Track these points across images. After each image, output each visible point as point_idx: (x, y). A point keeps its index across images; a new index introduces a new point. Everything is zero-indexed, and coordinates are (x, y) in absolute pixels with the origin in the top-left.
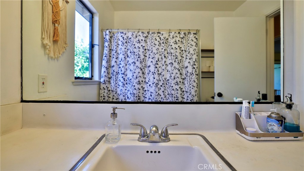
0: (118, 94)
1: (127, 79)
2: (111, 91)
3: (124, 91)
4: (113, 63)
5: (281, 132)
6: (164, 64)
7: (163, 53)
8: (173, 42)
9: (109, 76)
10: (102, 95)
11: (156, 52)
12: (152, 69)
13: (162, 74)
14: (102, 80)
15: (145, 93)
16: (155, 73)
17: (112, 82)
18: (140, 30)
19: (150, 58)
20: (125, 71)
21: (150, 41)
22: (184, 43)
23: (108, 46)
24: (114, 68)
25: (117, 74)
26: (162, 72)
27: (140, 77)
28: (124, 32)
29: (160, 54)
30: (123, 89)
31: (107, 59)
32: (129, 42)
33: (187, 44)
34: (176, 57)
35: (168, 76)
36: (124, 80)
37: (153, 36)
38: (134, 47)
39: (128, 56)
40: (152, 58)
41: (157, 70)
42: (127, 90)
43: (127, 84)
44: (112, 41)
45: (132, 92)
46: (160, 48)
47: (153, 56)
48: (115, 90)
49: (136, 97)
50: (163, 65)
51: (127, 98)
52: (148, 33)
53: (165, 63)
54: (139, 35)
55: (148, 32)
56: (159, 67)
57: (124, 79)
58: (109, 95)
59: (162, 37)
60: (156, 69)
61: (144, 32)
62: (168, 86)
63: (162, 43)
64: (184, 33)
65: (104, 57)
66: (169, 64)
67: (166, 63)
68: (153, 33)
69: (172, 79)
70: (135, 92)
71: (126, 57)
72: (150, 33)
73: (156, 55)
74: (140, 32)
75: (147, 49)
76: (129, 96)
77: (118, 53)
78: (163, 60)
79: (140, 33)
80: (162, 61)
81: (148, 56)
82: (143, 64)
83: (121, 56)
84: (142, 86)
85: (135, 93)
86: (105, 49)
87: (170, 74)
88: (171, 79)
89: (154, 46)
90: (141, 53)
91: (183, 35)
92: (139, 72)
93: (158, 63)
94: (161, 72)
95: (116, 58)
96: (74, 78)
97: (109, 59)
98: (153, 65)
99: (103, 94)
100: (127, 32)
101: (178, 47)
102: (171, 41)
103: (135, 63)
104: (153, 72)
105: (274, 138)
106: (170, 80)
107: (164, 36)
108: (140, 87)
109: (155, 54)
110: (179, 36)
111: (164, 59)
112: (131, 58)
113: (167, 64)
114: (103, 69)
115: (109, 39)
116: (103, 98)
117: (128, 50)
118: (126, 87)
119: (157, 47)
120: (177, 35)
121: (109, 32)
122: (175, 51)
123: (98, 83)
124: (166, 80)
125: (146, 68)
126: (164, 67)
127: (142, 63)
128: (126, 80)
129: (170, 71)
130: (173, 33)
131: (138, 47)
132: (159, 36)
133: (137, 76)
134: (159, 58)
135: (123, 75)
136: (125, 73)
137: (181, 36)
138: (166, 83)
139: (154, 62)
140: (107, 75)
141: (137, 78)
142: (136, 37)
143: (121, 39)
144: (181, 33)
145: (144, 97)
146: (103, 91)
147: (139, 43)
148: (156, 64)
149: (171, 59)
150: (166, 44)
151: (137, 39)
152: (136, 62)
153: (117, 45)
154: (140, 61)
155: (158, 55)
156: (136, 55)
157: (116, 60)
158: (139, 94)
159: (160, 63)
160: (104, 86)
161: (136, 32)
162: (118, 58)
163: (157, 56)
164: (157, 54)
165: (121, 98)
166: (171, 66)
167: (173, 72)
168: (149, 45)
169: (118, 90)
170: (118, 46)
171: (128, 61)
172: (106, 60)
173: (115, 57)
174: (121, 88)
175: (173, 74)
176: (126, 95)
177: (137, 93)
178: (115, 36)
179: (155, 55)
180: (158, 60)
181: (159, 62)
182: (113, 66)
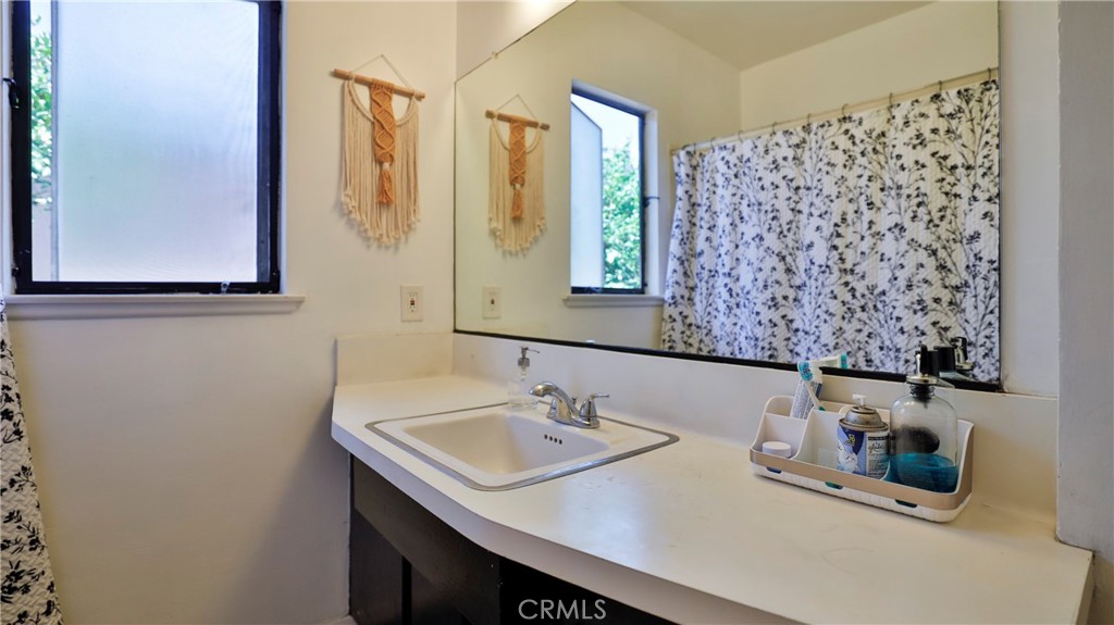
0: (716, 337)
1: (740, 292)
2: (693, 328)
3: (729, 328)
4: (701, 244)
5: (854, 472)
6: (867, 234)
7: (863, 191)
8: (907, 141)
9: (691, 284)
10: (666, 337)
11: (834, 191)
12: (820, 253)
13: (857, 269)
14: (667, 295)
15: (794, 340)
16: (827, 266)
17: (697, 299)
18: (776, 128)
19: (811, 215)
20: (734, 264)
21: (814, 156)
22: (960, 137)
23: (685, 197)
24: (702, 260)
25: (713, 276)
26: (858, 264)
27: (777, 282)
28: (729, 146)
29: (851, 196)
30: (728, 322)
31: (682, 234)
32: (744, 173)
33: (978, 136)
34: (920, 199)
35: (881, 278)
36: (731, 295)
37: (823, 138)
38: (759, 188)
39: (742, 218)
40: (820, 216)
41: (838, 257)
42: (738, 327)
43: (738, 305)
44: (698, 177)
45: (750, 334)
46: (851, 176)
47: (824, 209)
48: (705, 324)
49: (763, 348)
50: (863, 238)
51: (737, 352)
52: (807, 129)
53: (870, 228)
54: (777, 144)
55: (806, 124)
56: (847, 246)
57: (730, 290)
58: (689, 337)
59: (859, 133)
60: (835, 252)
61: (791, 130)
62: (882, 317)
63: (859, 156)
64: (959, 92)
65: (674, 229)
66: (889, 230)
67: (874, 229)
68: (822, 126)
69: (898, 290)
70: (759, 332)
71: (738, 221)
72: (814, 127)
73: (836, 201)
74: (780, 134)
75: (802, 186)
76: (743, 345)
77: (715, 213)
78: (863, 218)
79: (780, 138)
80: (858, 224)
81: (806, 210)
82: (789, 241)
83: (723, 221)
84: (783, 313)
85: (760, 335)
86: (679, 204)
87: (892, 271)
88: (893, 290)
89: (827, 173)
90: (782, 205)
91: (958, 102)
92: (774, 269)
93: (840, 230)
94: (854, 265)
95: (709, 228)
96: (570, 291)
97: (688, 233)
98: (823, 241)
99: (668, 334)
100: (738, 144)
101: (929, 157)
102: (900, 139)
103: (762, 239)
104: (821, 266)
105: (821, 486)
106: (892, 294)
107: (866, 126)
108: (776, 316)
109: (832, 201)
110: (938, 109)
111: (868, 215)
112: (750, 224)
113: (879, 233)
114: (672, 264)
115: (688, 175)
116: (668, 345)
117: (742, 198)
118: (736, 315)
119: (839, 171)
120: (923, 111)
121: (688, 153)
122: (916, 175)
123: (654, 303)
124: (876, 292)
125: (799, 253)
126: (865, 246)
127: (785, 236)
128: (738, 295)
129: (889, 260)
130: (906, 105)
131: (772, 184)
132: (847, 132)
133: (766, 281)
134: (844, 213)
135: (727, 280)
136: (734, 273)
137: (948, 108)
138: (875, 306)
139: (828, 229)
140: (682, 279)
141: (766, 286)
142: (767, 152)
143: (722, 167)
144: (944, 95)
145: (791, 351)
146: (669, 326)
147: (775, 171)
148: (832, 235)
149: (897, 210)
150: (875, 157)
151: (770, 158)
152: (765, 235)
153: (712, 189)
154: (778, 230)
155: (844, 200)
156: (766, 212)
157: (709, 233)
158: (773, 339)
159: (851, 229)
160: (674, 312)
161: (767, 136)
162: (714, 226)
163: (837, 208)
164: (838, 197)
165: (723, 350)
166: (897, 239)
167: (902, 261)
168: (810, 170)
169: (716, 324)
170: (715, 189)
171: (743, 234)
172: (680, 237)
173: (706, 226)
174: (722, 318)
175: (906, 269)
176: (737, 343)
177: (766, 336)
178: (706, 163)
179: (832, 205)
180: (844, 220)
181: (848, 225)
182: (701, 254)
